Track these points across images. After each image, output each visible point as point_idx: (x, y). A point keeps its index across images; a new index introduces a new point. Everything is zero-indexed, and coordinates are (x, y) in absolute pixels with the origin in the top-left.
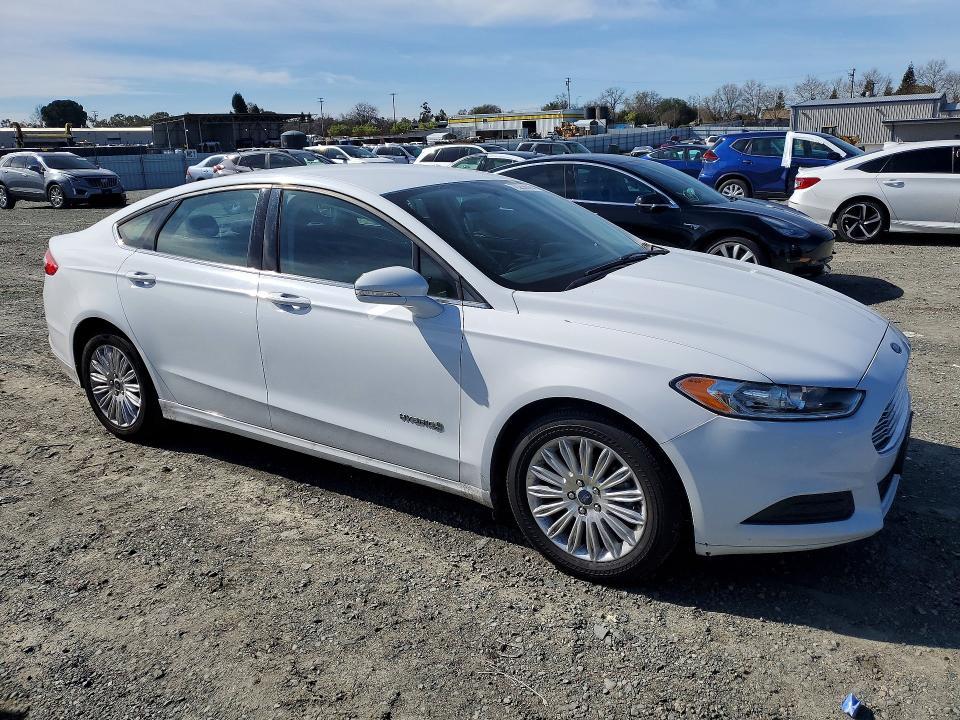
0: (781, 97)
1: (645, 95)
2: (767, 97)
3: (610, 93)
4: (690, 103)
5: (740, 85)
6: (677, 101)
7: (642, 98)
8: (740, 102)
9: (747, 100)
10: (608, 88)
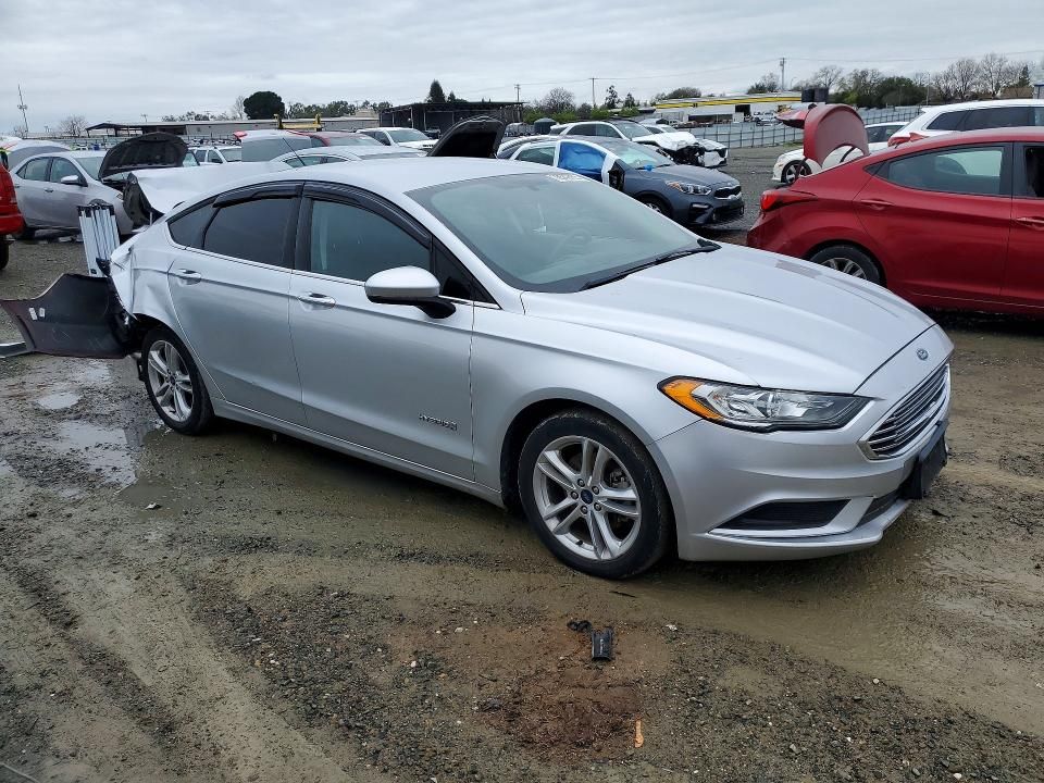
0: (1025, 71)
1: (864, 74)
2: (1010, 72)
3: (825, 72)
4: (917, 82)
5: (978, 61)
6: (901, 80)
7: (860, 78)
8: (977, 79)
9: (986, 77)
10: (822, 67)
